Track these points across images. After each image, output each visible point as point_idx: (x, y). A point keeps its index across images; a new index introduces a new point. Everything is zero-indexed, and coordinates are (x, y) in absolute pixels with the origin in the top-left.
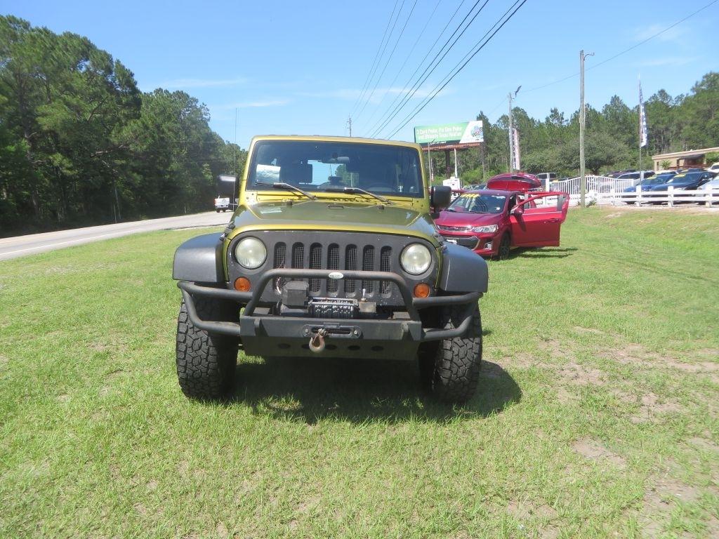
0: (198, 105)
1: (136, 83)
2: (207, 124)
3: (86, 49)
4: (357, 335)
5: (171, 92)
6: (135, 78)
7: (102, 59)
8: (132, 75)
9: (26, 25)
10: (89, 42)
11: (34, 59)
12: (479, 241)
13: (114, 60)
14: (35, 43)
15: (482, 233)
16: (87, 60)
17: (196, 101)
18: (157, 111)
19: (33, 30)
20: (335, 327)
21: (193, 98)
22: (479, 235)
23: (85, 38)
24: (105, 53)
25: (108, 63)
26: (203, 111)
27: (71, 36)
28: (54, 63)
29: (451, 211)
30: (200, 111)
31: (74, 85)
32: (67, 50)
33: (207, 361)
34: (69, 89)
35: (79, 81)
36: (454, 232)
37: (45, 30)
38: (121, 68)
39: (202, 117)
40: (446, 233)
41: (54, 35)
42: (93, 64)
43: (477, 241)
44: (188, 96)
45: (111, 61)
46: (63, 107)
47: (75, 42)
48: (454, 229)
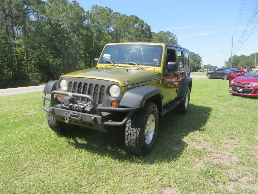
0: (174, 36)
1: (151, 30)
2: (177, 43)
3: (136, 20)
4: (80, 118)
5: (165, 32)
6: (151, 28)
7: (141, 23)
8: (150, 27)
9: (120, 14)
10: (138, 17)
11: (121, 25)
12: (254, 90)
13: (145, 23)
14: (121, 19)
15: (256, 87)
16: (137, 23)
17: (173, 34)
18: (159, 39)
19: (121, 16)
20: (73, 114)
21: (172, 34)
22: (254, 87)
23: (137, 16)
24: (142, 20)
25: (142, 24)
26: (175, 38)
27: (132, 16)
28: (126, 25)
29: (245, 76)
30: (174, 38)
31: (131, 32)
32: (131, 21)
33: (53, 121)
34: (130, 33)
35: (133, 30)
36: (241, 85)
37: (125, 15)
38: (147, 25)
39: (175, 40)
40: (238, 85)
41: (128, 16)
42: (138, 25)
43: (253, 90)
44: (170, 33)
45: (144, 23)
46: (127, 39)
47: (133, 18)
48: (242, 84)
